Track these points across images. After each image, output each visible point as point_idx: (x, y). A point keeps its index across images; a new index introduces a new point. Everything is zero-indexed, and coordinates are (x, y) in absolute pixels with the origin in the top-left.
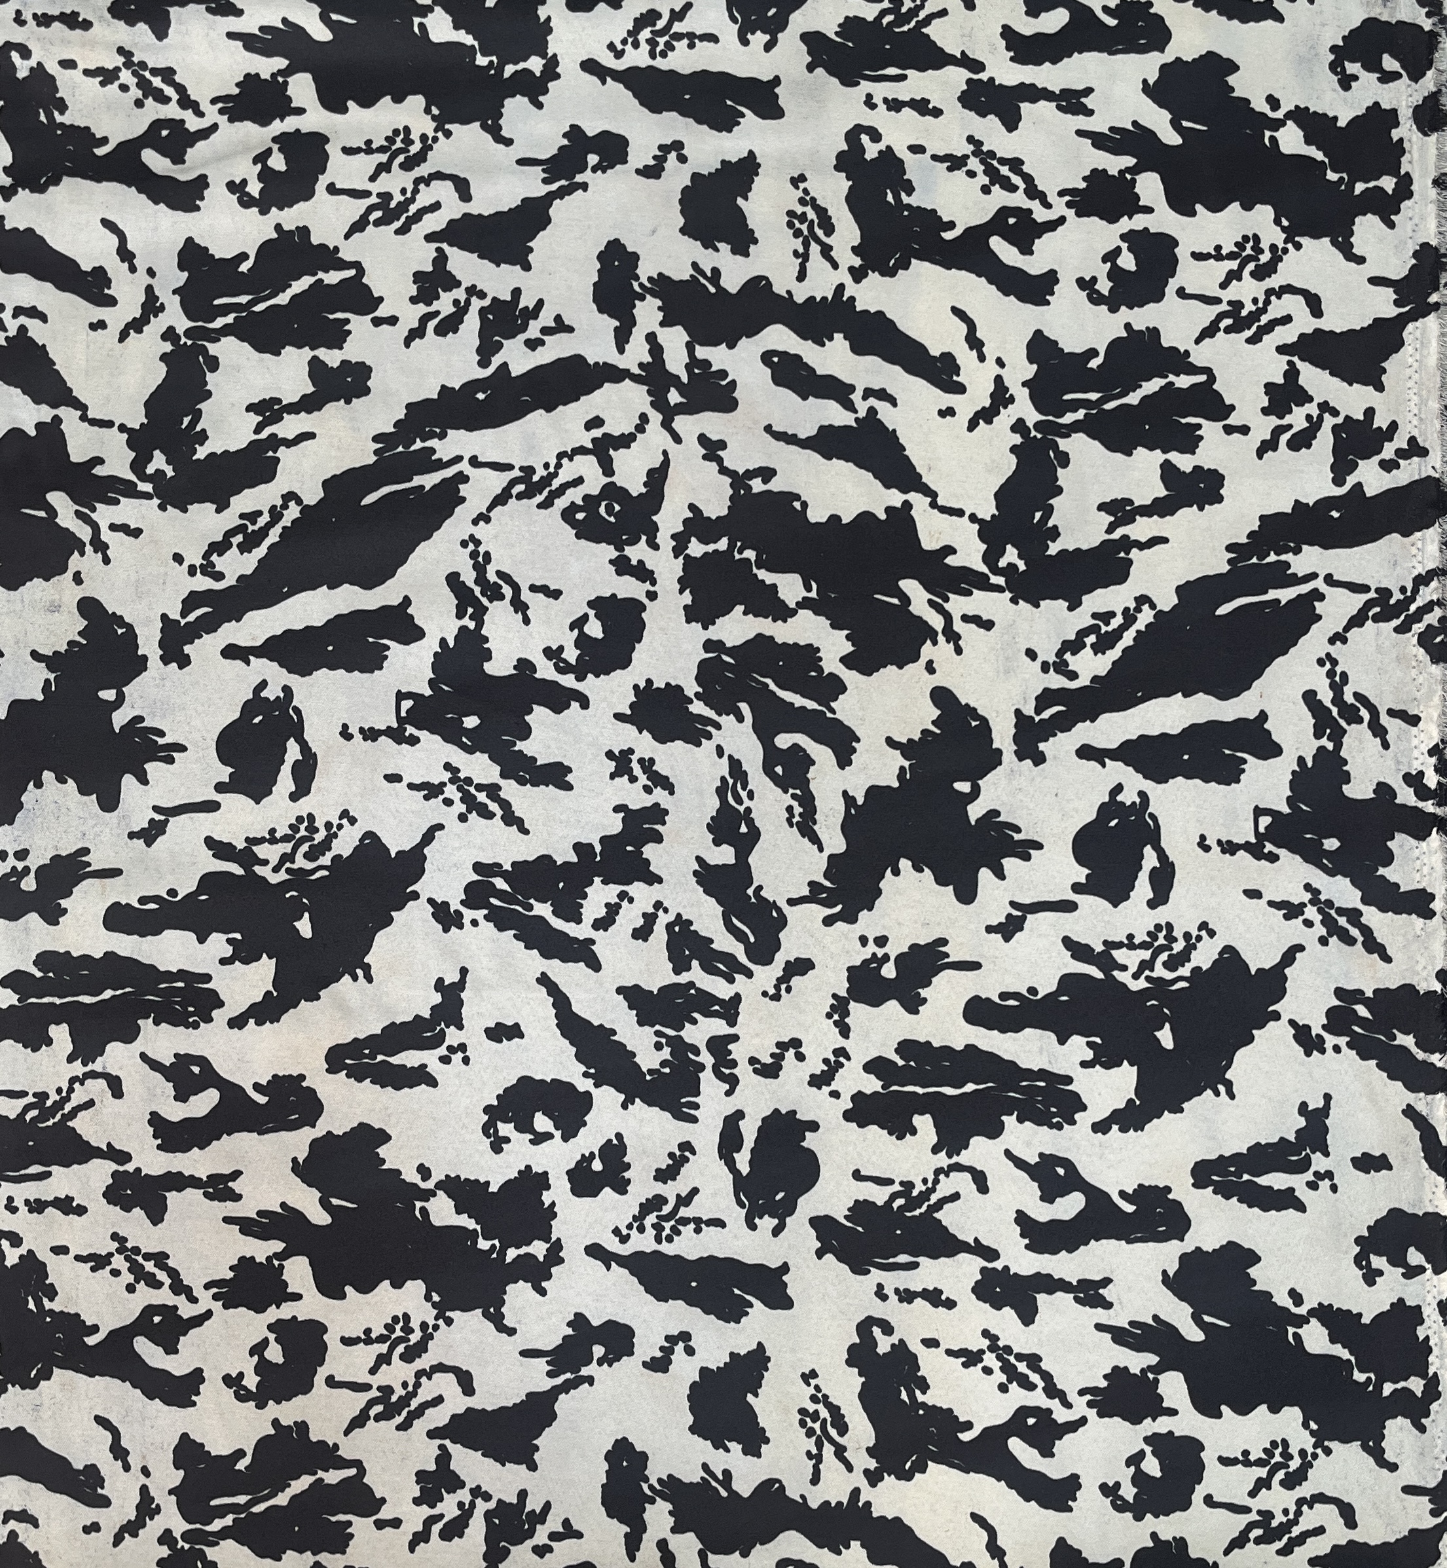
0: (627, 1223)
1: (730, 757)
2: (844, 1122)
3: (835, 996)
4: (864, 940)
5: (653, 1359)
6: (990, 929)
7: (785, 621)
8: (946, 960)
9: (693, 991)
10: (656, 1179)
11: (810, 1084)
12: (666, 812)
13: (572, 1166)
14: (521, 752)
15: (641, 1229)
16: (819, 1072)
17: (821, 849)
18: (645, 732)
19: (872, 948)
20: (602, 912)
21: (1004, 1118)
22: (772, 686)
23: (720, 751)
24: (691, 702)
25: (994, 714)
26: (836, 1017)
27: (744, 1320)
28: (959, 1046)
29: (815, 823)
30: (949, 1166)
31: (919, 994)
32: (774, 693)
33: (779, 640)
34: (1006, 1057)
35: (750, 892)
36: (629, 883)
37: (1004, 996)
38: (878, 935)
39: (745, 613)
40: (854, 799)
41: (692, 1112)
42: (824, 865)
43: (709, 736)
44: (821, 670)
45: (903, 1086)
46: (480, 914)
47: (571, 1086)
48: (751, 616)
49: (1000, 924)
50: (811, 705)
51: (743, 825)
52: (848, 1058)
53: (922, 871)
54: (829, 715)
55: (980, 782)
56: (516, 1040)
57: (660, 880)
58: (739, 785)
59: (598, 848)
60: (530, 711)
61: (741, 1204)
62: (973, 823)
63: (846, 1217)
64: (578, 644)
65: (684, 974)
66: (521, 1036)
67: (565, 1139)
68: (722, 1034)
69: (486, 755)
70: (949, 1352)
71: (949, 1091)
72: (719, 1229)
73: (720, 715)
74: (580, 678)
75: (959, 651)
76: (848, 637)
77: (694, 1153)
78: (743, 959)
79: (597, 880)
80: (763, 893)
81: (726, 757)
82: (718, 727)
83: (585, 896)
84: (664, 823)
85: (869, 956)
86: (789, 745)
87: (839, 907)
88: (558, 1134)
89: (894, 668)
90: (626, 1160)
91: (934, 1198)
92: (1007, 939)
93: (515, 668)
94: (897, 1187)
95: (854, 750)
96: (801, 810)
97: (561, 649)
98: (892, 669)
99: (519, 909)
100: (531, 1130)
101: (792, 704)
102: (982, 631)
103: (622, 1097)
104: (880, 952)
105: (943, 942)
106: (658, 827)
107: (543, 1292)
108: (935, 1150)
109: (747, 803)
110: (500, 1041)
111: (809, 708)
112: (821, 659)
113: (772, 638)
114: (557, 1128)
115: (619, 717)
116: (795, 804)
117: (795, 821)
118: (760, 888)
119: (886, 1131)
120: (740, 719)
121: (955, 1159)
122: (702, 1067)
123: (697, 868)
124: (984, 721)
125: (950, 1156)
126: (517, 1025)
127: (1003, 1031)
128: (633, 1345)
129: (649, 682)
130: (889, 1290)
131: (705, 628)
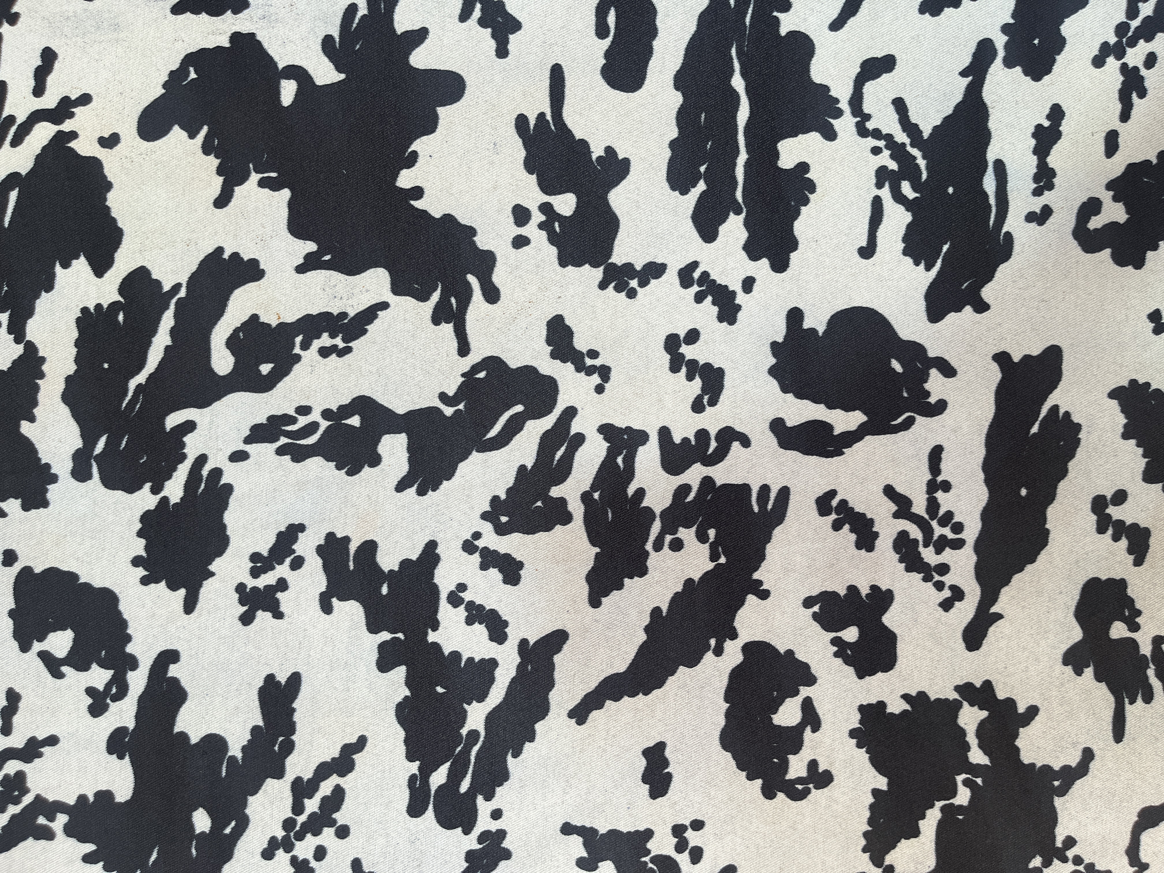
0: (933, 590)
1: (248, 440)
2: (789, 271)
3: (603, 286)
4: (520, 242)
5: (1130, 551)
6: (502, 52)
7: (43, 360)
8: (549, 117)
9: (596, 496)
10: (870, 548)
11: (732, 321)
12: (330, 536)
13: (850, 670)
14: (244, 749)
15: (944, 569)
16: (716, 309)
17: (384, 306)
18: (212, 568)
19: (531, 230)
20: (480, 630)
21: (783, 31)
22: (141, 378)
23: (238, 457)
24: (165, 500)
25: (179, 45)
26: (634, 283)
27: (1076, 419)
28: (677, 99)
29: (344, 315)
30: (854, 114)
31: (599, 158)
32: (151, 377)
33: (71, 368)
34: (692, 28)
35: (449, 411)
36: (435, 591)
37: (601, 31)
38: (511, 220)
39: (32, 419)
40: (308, 257)
41: (773, 495)
42: (408, 302)
43: (217, 473)
44: (114, 305)
45: (736, 183)
46: (484, 807)
47: (736, 674)
48: (35, 411)
49: (494, 36)
50: (168, 320)
51: (349, 422)
52: (694, 265)
53: (414, 155)
54: (182, 293)
55: (281, 66)
56: (668, 753)
57: (432, 545)
58: (289, 428)
59: (385, 636)
60: (183, 736)
61: (908, 424)
62: (343, 76)
63: (928, 268)
64: (82, 666)
65: (570, 508)
66: (661, 746)
67: (811, 680)
68: (658, 453)
69: (251, 799)
70: (1125, 116)
71: (743, 114)
72: (944, 455)
73: (184, 457)
74: (133, 663)
75: (85, 99)
76: (66, 265)
77: (832, 493)
78: (548, 422)
79: (432, 637)
80: (451, 393)
81: (248, 448)
82: (202, 460)
83: (456, 655)
84: (347, 540)
85: (544, 234)
86: (228, 353)
87: (472, 279)
88: (805, 691)
89: (110, 196)
90: (842, 592)
91: (902, 137)
92: (515, 26)
93: (121, 757)
94: (885, 193)
95: (235, 256)
96: (325, 335)
97: (90, 691)
98: (113, 200)
99: (475, 749)
100: (798, 730)
101: (167, 348)
102: (57, 65)
103: (751, 599)
104: (538, 217)
105: (521, 121)
106: (353, 547)
107: (1033, 711)
108: (830, 135)
109: (315, 416)
110: (669, 776)
111: (172, 323)
112: (99, 306)
113: (69, 380)
114: (796, 693)
115: (190, 606)
116: (317, 344)
117: (341, 345)
118: (443, 397)
119: (803, 209)
120: (189, 426)
121: (844, 105)
122: (707, 482)
123: (414, 489)
124: (190, 59)
125: (839, 113)
126: (646, 753)
127: (653, 32)
128: (1110, 581)
129: (136, 562)
130: (1036, 205)
131: (54, 479)
